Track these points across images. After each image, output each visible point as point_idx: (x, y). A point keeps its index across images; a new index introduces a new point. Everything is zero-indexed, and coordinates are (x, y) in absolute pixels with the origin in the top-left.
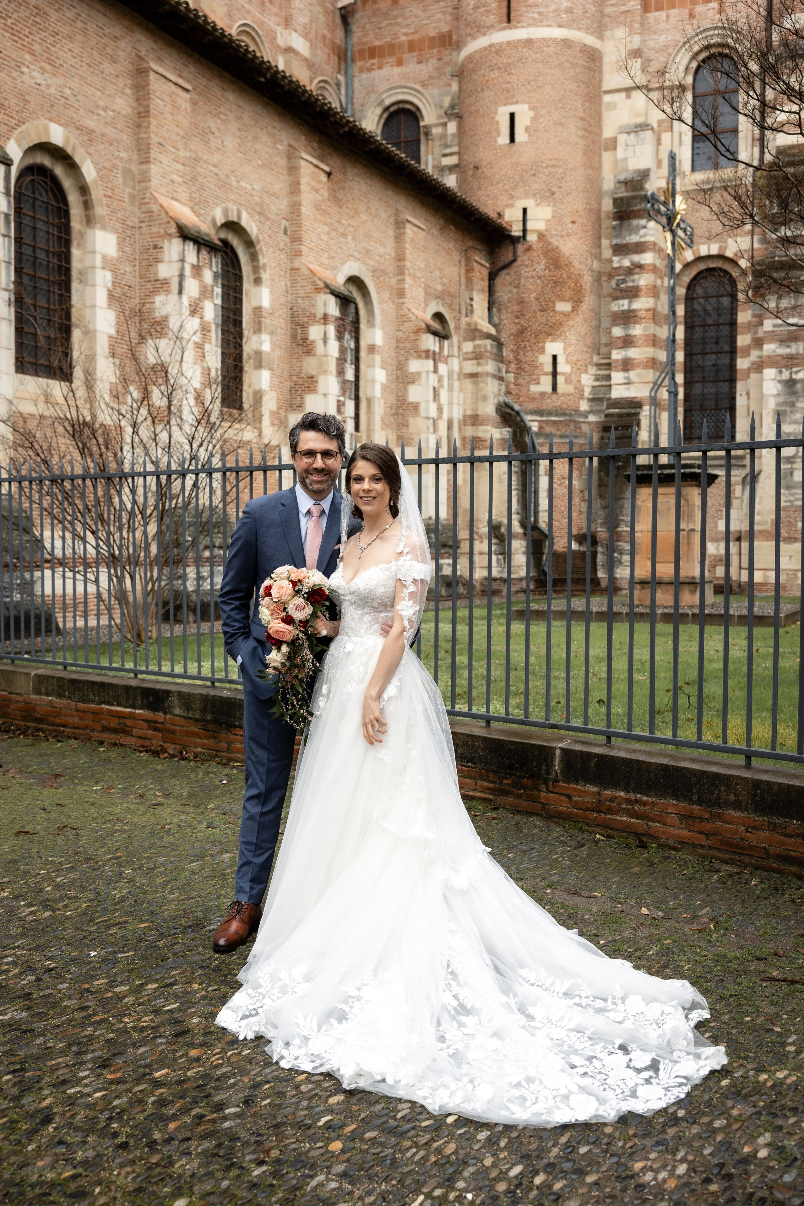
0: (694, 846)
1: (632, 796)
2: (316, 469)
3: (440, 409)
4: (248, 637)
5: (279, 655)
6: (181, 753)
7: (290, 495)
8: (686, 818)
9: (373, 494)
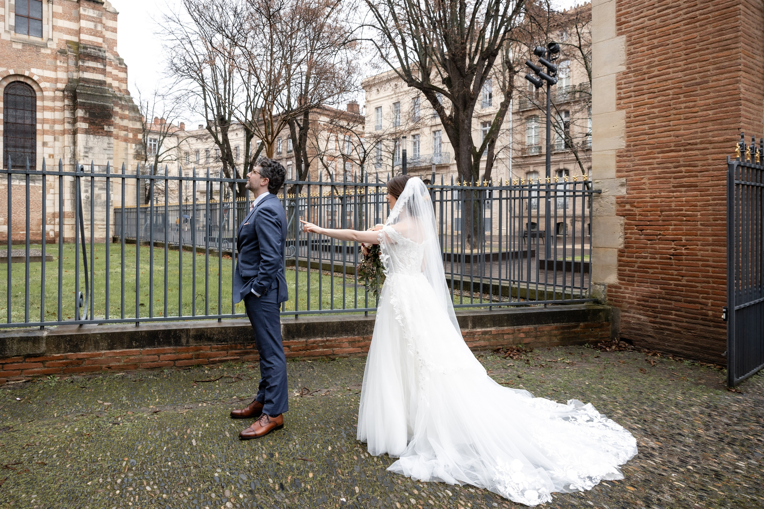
0: (355, 353)
1: (325, 339)
8: (352, 343)
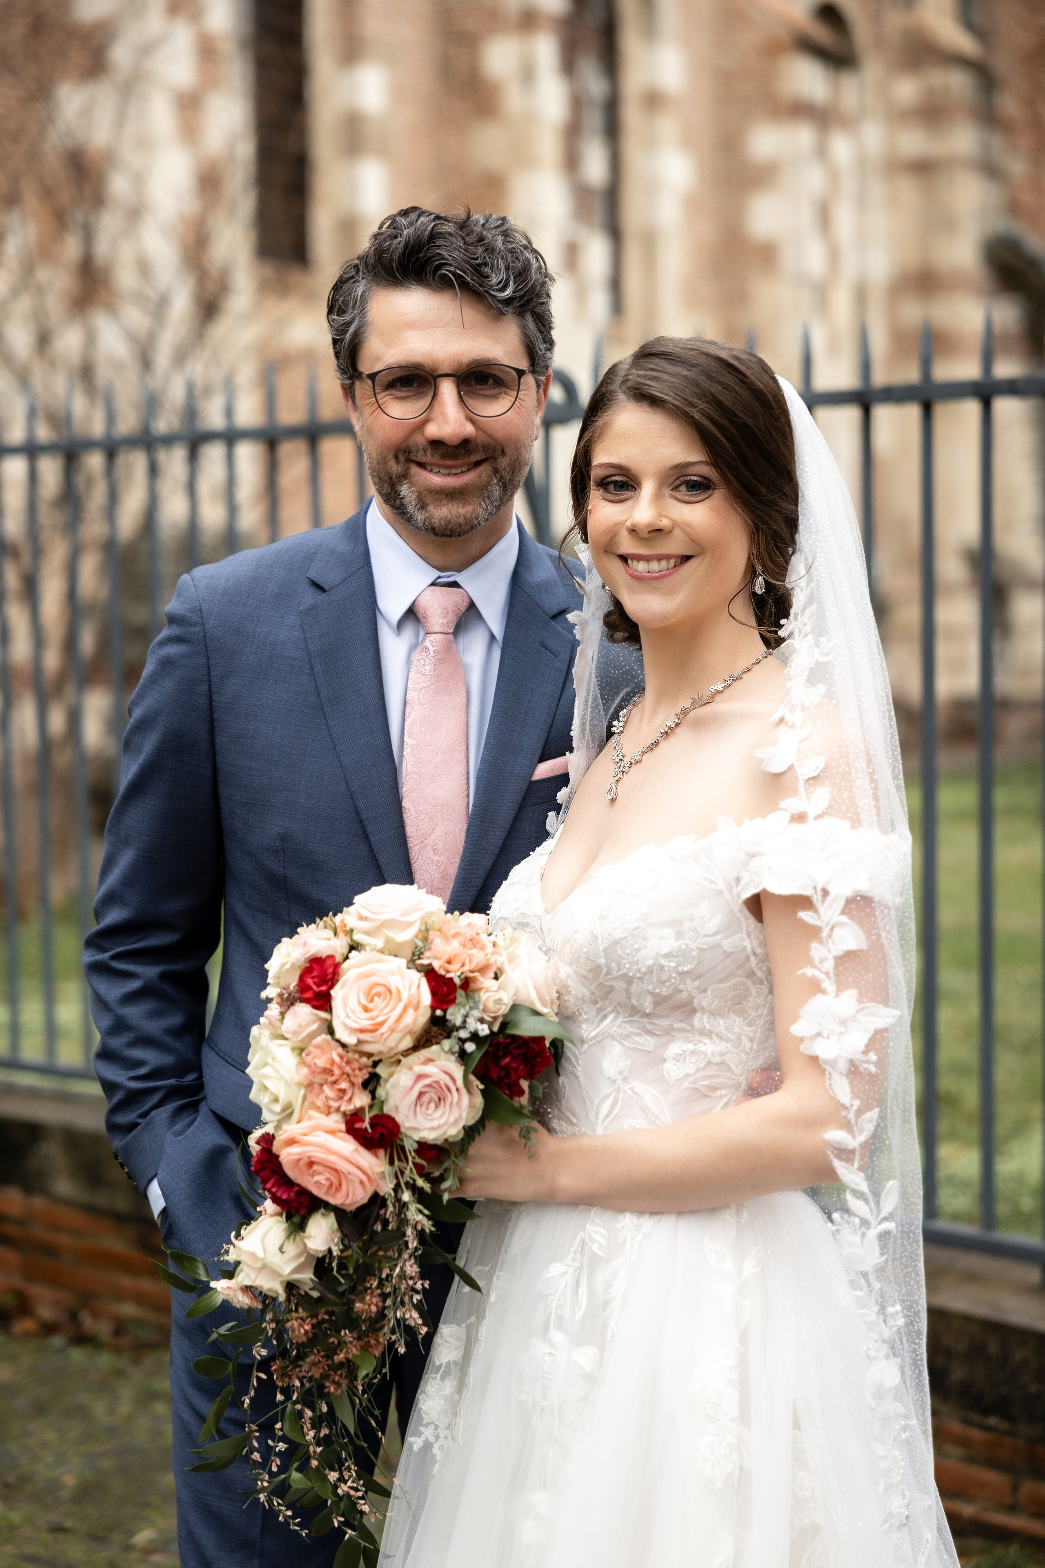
2: (436, 444)
3: (834, 256)
4: (193, 1107)
5: (291, 1249)
6: (73, 1316)
7: (343, 547)
9: (675, 546)
